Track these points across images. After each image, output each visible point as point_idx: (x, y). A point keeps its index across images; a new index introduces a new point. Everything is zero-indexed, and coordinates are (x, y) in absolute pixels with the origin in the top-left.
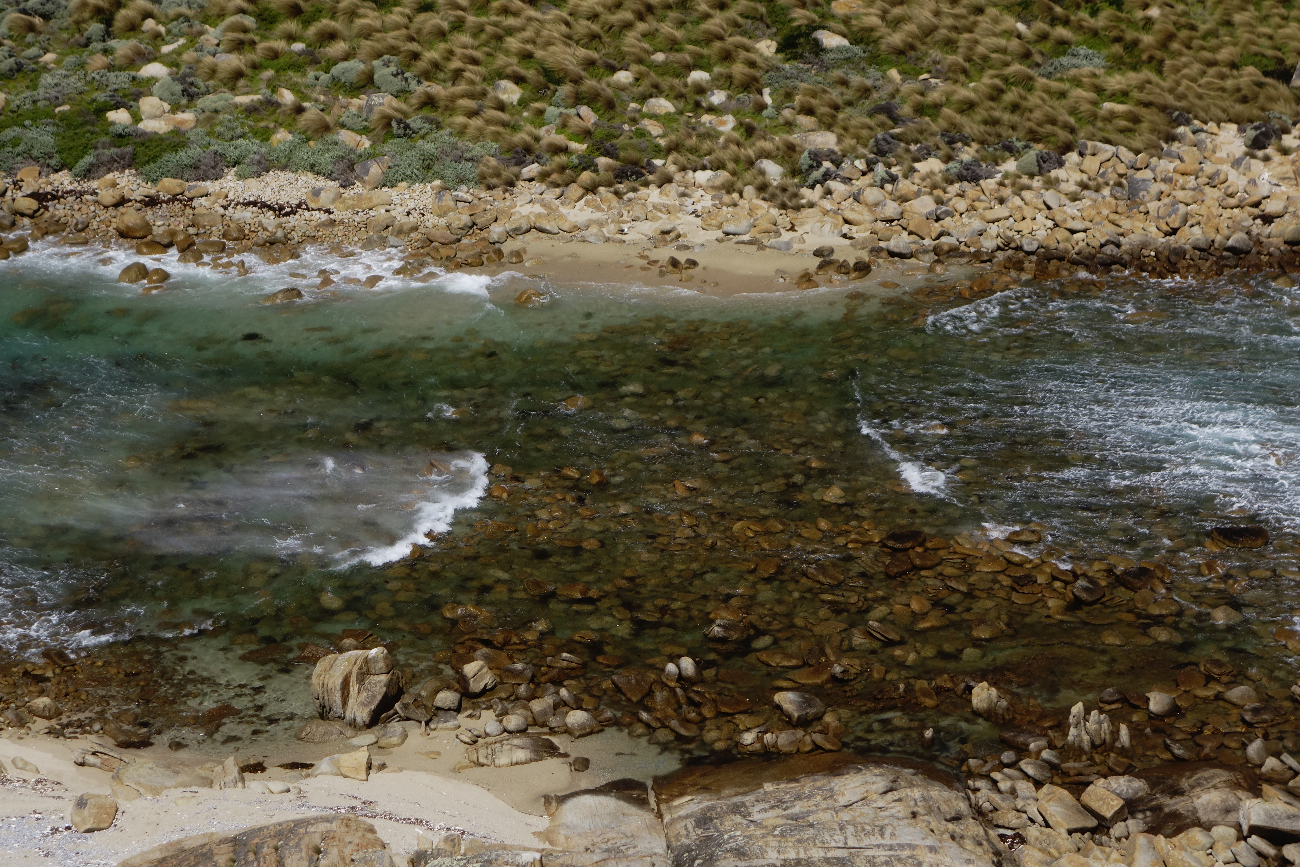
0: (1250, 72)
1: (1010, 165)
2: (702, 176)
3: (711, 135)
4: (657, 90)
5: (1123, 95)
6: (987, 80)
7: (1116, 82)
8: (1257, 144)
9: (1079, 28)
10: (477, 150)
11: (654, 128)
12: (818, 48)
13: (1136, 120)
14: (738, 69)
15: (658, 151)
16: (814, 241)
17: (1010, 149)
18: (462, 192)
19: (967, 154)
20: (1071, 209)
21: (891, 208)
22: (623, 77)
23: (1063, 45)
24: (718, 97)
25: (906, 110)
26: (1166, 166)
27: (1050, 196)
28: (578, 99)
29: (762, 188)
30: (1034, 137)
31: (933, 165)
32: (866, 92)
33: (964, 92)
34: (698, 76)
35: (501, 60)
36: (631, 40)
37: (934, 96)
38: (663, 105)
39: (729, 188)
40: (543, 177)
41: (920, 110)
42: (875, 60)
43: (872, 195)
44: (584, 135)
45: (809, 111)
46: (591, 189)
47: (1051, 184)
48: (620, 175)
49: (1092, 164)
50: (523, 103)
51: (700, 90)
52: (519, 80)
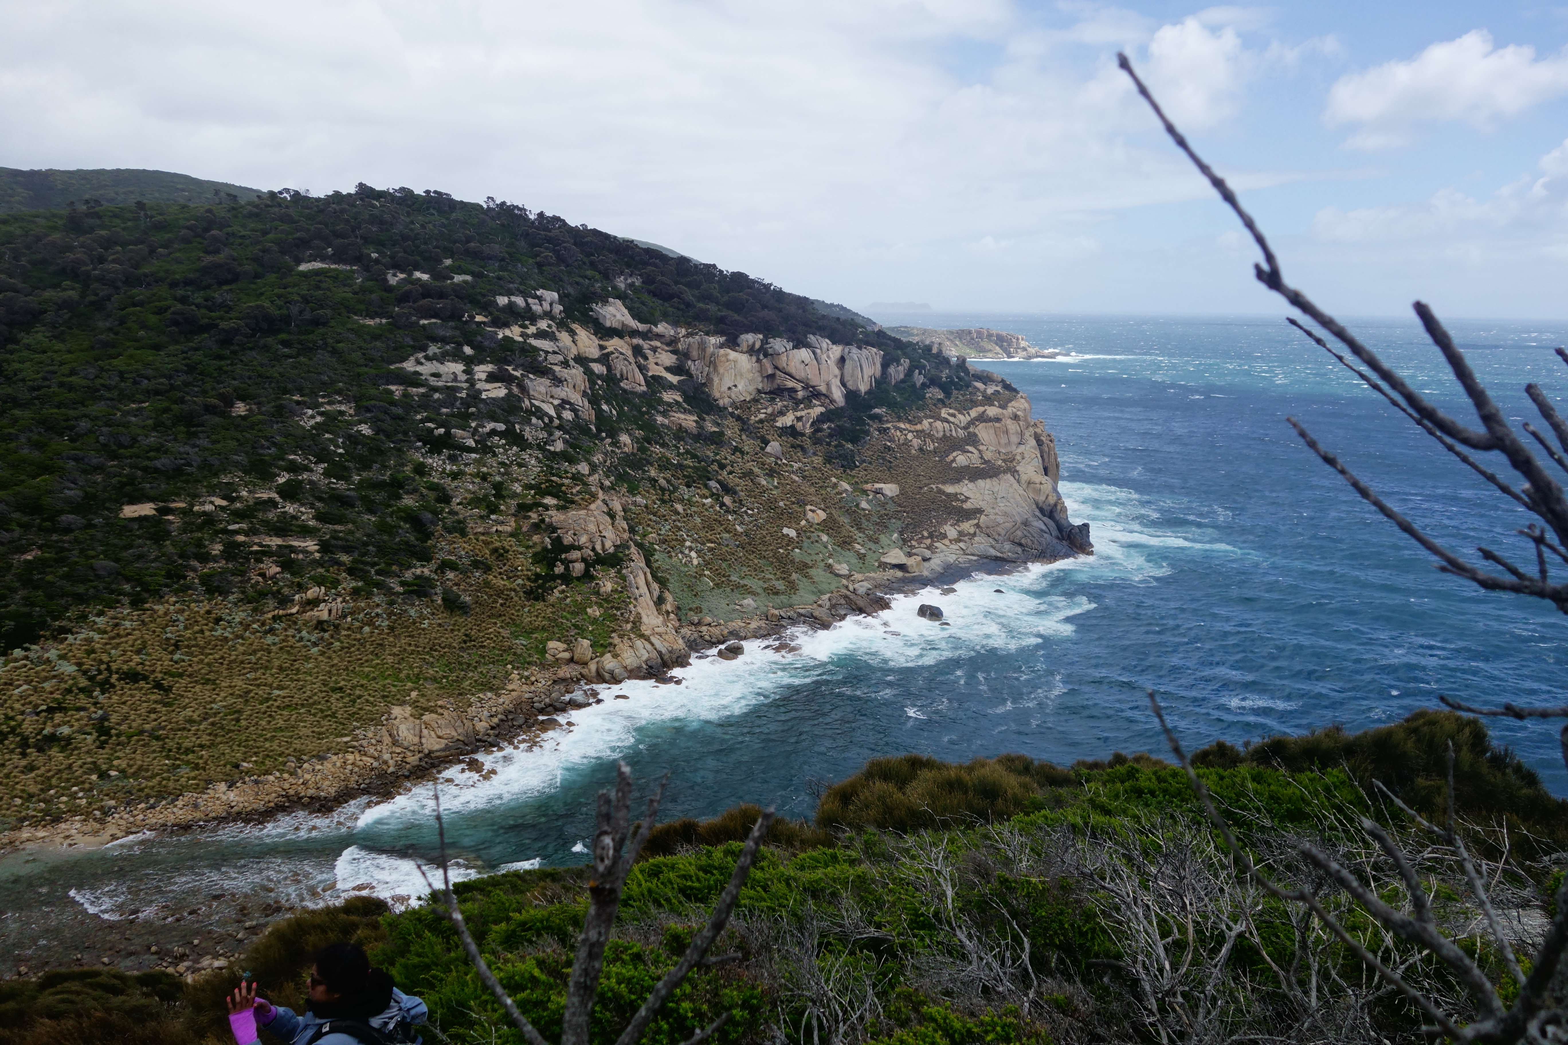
0: (228, 767)
1: (164, 802)
2: (77, 818)
3: (79, 806)
4: (63, 795)
5: (194, 778)
6: (158, 778)
7: (193, 774)
8: (230, 787)
9: (182, 760)
10: (9, 820)
11: (62, 806)
12: (109, 776)
13: (198, 785)
14: (87, 786)
15: (64, 813)
16: (110, 832)
17: (164, 798)
18: (6, 833)
19: (152, 801)
20: (181, 812)
21: (132, 819)
22: (52, 792)
23: (179, 766)
24: (81, 794)
25: (134, 791)
26: (205, 796)
27: (175, 810)
28: (40, 801)
29: (95, 819)
30: (170, 794)
31: (143, 805)
32: (123, 787)
33: (150, 784)
34: (75, 789)
35: (15, 792)
36: (54, 781)
37: (143, 785)
38: (64, 799)
39: (85, 820)
40: (30, 825)
41: (139, 790)
42: (126, 777)
43: (126, 816)
44: (41, 811)
45: (107, 795)
46: (44, 826)
47: (175, 806)
48: (53, 821)
49: (186, 799)
50: (22, 804)
51: (76, 793)
52: (20, 797)
